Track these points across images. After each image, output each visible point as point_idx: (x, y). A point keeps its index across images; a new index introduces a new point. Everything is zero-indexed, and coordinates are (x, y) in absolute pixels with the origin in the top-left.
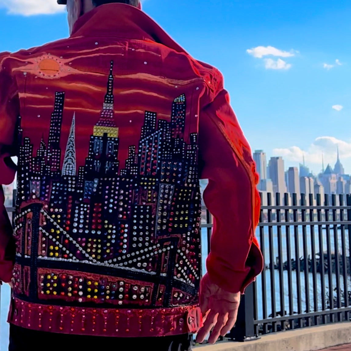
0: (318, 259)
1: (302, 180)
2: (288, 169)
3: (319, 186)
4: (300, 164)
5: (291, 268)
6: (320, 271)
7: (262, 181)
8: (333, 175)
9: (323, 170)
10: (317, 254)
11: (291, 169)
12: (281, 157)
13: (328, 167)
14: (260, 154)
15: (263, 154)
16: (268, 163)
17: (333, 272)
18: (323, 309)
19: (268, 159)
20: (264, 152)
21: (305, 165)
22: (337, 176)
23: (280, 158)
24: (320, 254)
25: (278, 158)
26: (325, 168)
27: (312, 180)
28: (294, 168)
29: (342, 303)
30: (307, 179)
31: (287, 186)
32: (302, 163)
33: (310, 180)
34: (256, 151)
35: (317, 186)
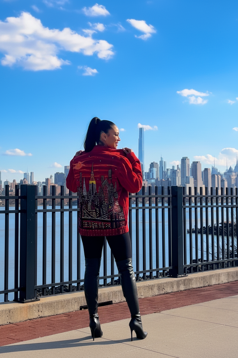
0: (220, 227)
1: (213, 176)
2: (204, 169)
3: (224, 180)
4: (212, 166)
5: (203, 232)
6: (221, 234)
7: (187, 177)
8: (234, 174)
9: (227, 170)
10: (220, 224)
11: (206, 170)
12: (200, 162)
13: (230, 168)
14: (186, 159)
15: (188, 159)
16: (191, 165)
17: (230, 235)
18: (223, 258)
19: (191, 163)
20: (188, 158)
21: (216, 167)
22: (236, 174)
23: (198, 162)
24: (222, 223)
25: (197, 162)
26: (228, 169)
27: (220, 177)
28: (208, 169)
29: (235, 255)
30: (216, 176)
31: (203, 180)
32: (214, 166)
33: (218, 177)
34: (183, 157)
35: (222, 181)
